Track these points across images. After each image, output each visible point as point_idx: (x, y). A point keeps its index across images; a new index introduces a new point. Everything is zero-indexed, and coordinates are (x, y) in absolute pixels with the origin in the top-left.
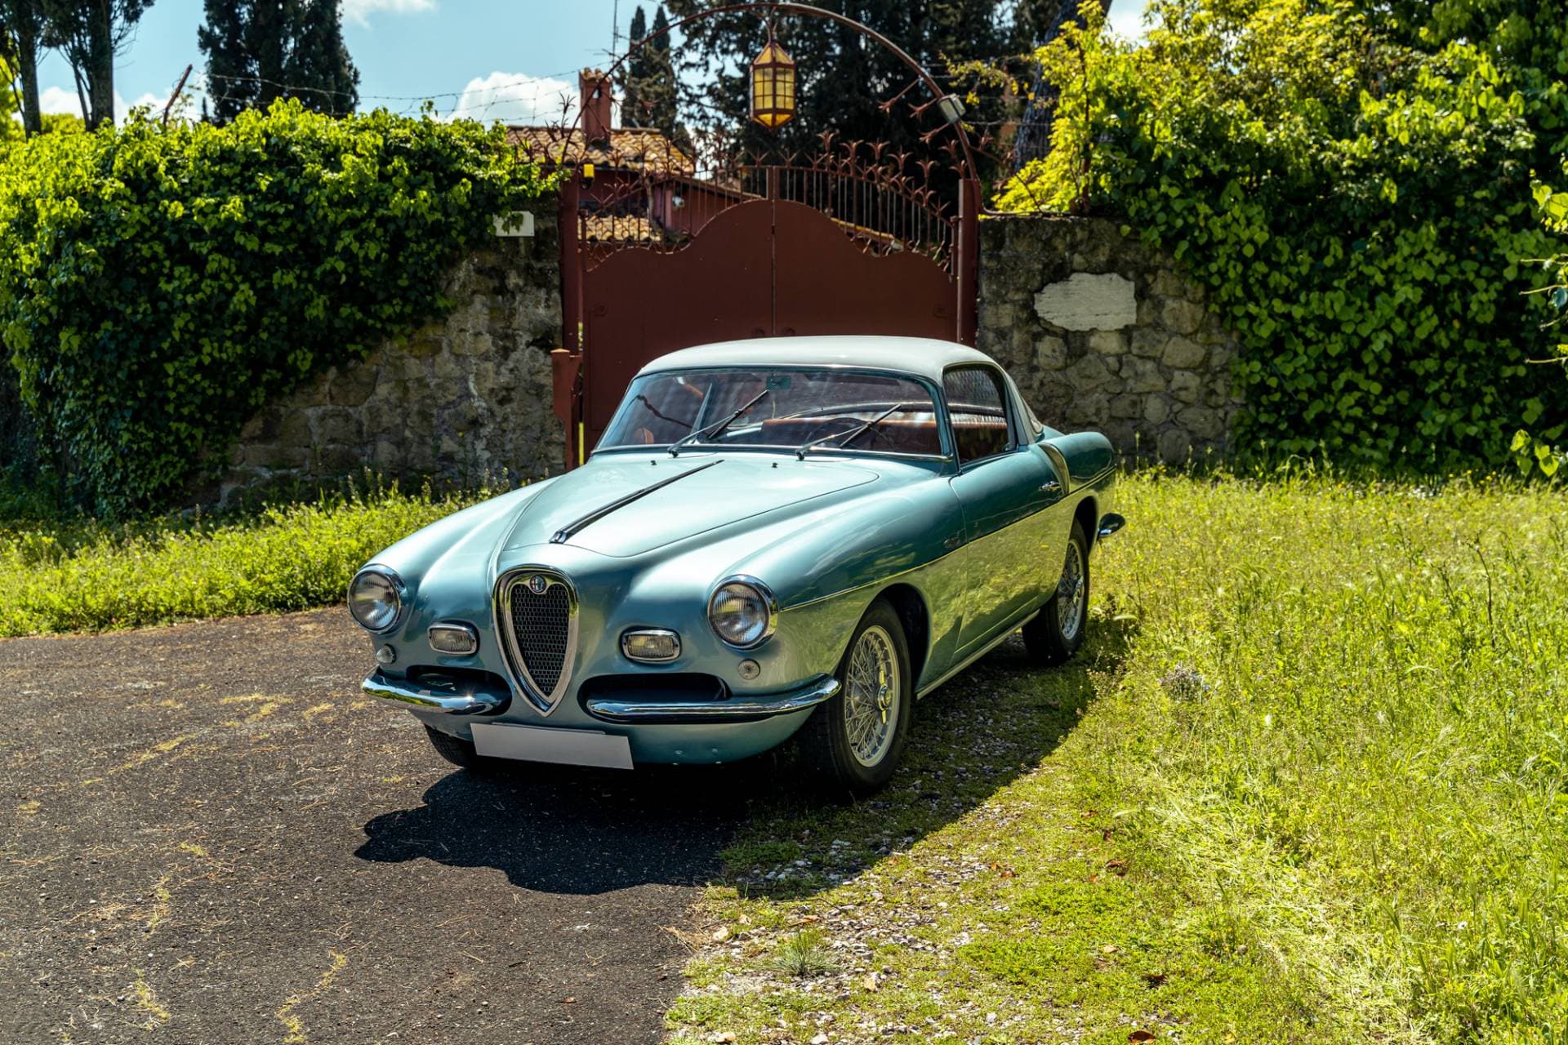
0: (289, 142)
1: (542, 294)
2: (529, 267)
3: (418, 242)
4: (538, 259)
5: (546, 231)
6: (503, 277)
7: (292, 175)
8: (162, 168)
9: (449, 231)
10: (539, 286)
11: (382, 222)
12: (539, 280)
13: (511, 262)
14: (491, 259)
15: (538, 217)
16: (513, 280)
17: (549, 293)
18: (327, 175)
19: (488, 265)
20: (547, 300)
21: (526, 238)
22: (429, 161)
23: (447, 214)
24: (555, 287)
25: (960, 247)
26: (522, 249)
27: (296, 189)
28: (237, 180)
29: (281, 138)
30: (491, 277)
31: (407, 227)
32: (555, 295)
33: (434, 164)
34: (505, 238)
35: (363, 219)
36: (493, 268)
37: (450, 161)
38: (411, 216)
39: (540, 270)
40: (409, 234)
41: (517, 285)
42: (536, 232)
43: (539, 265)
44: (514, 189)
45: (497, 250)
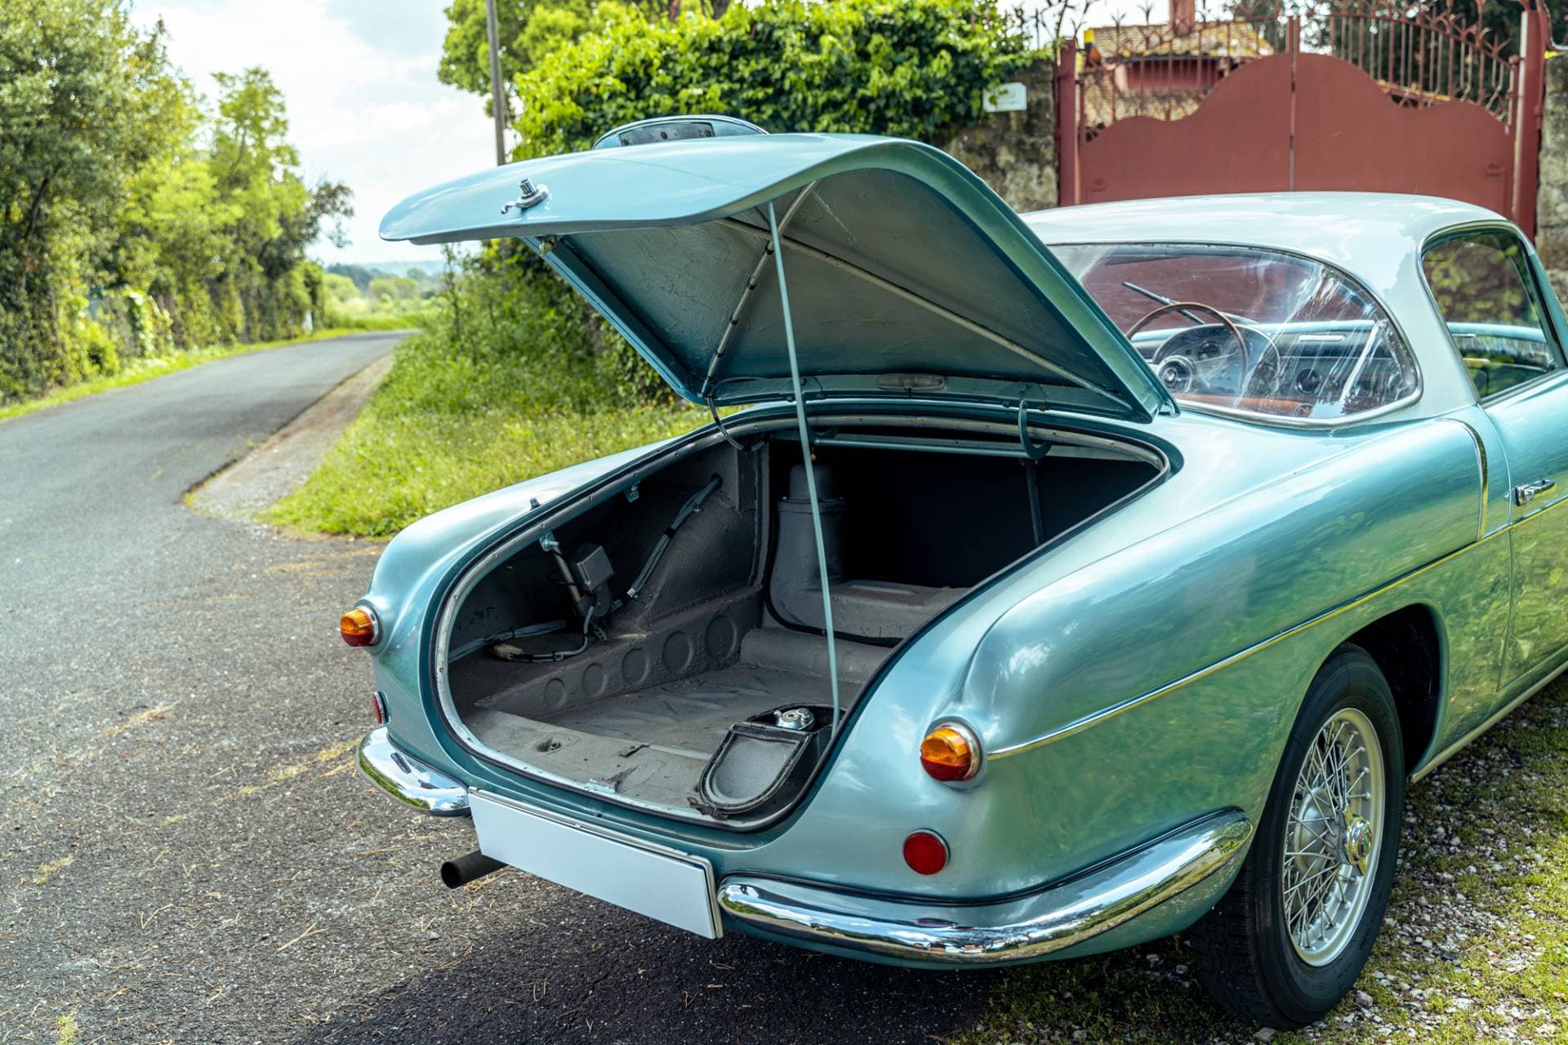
0: (773, 28)
1: (1034, 170)
2: (1020, 143)
3: (900, 122)
4: (1030, 133)
5: (1039, 103)
6: (993, 155)
7: (777, 60)
8: (657, 62)
9: (931, 109)
10: (1031, 161)
11: (864, 102)
12: (1032, 156)
13: (1002, 138)
14: (981, 137)
15: (1031, 87)
16: (1005, 157)
17: (1041, 168)
18: (808, 58)
19: (979, 143)
20: (1039, 176)
21: (1018, 112)
22: (914, 37)
23: (928, 89)
24: (1048, 163)
25: (1521, 91)
26: (1014, 124)
27: (777, 75)
28: (725, 70)
29: (767, 24)
30: (981, 155)
31: (887, 106)
32: (1049, 171)
33: (919, 39)
34: (996, 114)
35: (844, 101)
36: (983, 146)
37: (934, 33)
38: (891, 95)
39: (1033, 145)
40: (890, 114)
41: (1008, 162)
42: (1029, 105)
43: (1032, 140)
44: (1002, 59)
45: (985, 126)
